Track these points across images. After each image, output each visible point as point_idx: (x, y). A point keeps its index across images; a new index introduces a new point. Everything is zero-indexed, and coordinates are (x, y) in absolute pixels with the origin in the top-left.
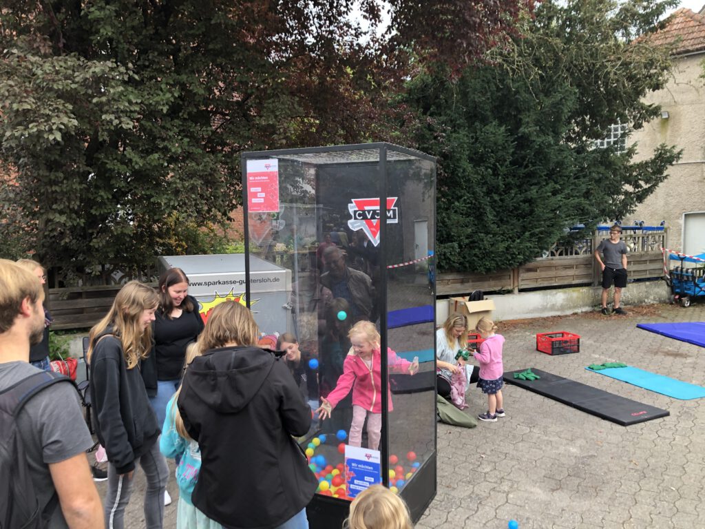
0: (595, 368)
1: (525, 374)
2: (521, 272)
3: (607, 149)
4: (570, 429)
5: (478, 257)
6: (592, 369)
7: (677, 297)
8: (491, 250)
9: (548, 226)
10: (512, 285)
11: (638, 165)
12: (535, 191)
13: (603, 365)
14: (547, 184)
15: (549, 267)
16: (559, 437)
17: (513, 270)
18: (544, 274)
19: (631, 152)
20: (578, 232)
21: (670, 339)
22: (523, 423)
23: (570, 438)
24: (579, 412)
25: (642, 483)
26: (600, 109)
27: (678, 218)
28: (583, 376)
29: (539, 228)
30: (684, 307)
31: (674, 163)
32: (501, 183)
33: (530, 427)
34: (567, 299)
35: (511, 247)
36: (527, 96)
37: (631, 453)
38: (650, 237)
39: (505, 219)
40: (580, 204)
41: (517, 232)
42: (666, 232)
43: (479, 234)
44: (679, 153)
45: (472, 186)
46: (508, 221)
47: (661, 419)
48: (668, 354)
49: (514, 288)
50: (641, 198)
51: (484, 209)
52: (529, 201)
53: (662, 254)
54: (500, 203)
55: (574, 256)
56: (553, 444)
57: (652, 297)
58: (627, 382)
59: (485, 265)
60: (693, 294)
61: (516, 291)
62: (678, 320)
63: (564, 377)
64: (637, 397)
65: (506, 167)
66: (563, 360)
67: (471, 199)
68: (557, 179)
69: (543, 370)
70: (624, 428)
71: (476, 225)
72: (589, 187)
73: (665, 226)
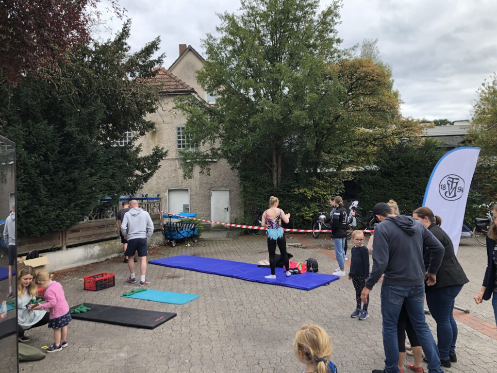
0: (127, 294)
1: (79, 308)
2: (67, 233)
3: (125, 147)
4: (118, 341)
5: (33, 224)
6: (126, 295)
7: (168, 241)
8: (45, 217)
9: (87, 198)
10: (61, 243)
11: (143, 158)
12: (78, 173)
13: (132, 292)
14: (86, 169)
15: (89, 228)
16: (112, 349)
17: (62, 232)
18: (84, 234)
19: (138, 150)
20: (107, 203)
21: (168, 268)
22: (83, 345)
23: (119, 347)
24: (122, 328)
25: (169, 363)
26: (119, 120)
27: (165, 192)
28: (120, 301)
29: (80, 200)
30: (173, 246)
31: (164, 158)
32: (51, 167)
33: (89, 347)
34: (102, 250)
35: (60, 215)
36: (69, 105)
37: (159, 345)
38: (152, 204)
39: (55, 194)
40: (109, 182)
41: (64, 203)
42: (160, 200)
43: (34, 206)
44: (166, 152)
45: (27, 168)
46: (57, 195)
47: (172, 320)
48: (169, 277)
49: (62, 246)
50: (146, 178)
51: (38, 186)
52: (74, 181)
53: (159, 214)
54: (51, 182)
55: (105, 219)
56: (108, 355)
57: (155, 243)
58: (149, 300)
59: (40, 229)
60: (177, 238)
61: (64, 248)
62: (171, 255)
63: (108, 305)
64: (156, 309)
65: (55, 155)
66: (105, 293)
67: (26, 178)
68: (92, 164)
69: (92, 303)
70: (152, 330)
71: (31, 199)
72: (115, 171)
73: (160, 197)
